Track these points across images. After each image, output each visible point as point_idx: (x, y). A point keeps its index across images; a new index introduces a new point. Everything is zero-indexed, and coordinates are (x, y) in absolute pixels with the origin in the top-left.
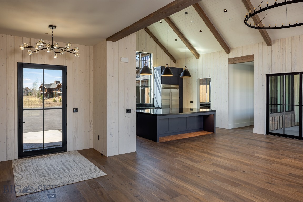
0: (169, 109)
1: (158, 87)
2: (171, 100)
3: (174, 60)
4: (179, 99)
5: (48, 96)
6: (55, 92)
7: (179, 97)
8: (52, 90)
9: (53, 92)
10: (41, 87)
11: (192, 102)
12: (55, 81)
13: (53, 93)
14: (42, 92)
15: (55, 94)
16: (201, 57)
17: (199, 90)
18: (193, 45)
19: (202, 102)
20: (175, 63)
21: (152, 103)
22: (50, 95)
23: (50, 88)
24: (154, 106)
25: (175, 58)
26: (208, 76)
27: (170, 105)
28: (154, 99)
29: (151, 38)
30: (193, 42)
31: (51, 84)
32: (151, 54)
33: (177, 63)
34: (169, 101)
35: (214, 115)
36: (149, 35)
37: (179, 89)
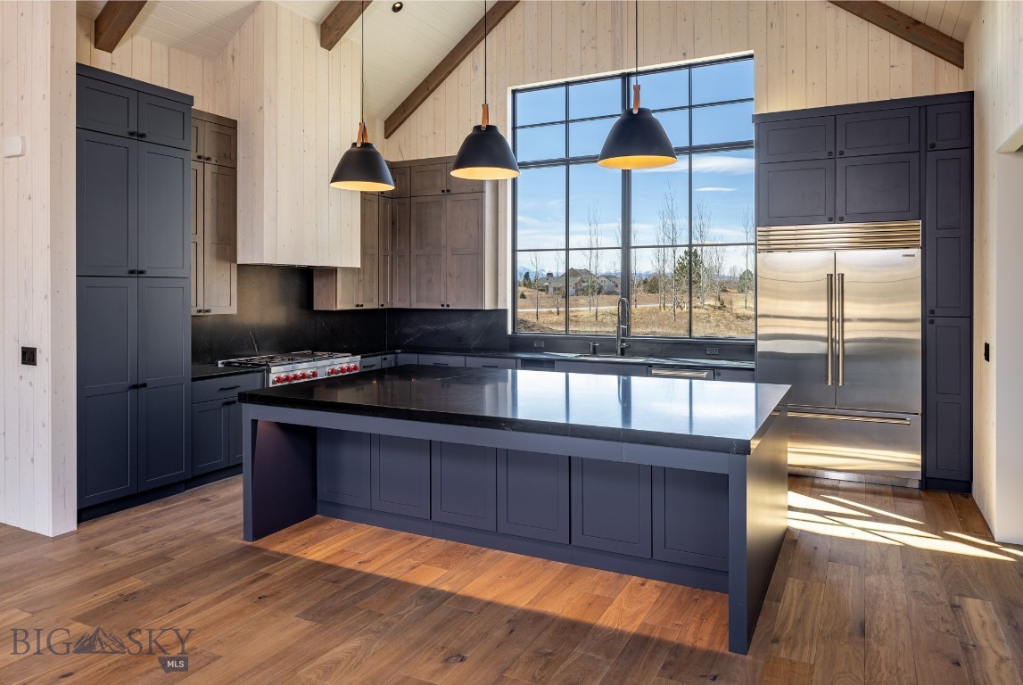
3: (946, 49)
11: (986, 351)
33: (965, 61)
37: (917, 252)
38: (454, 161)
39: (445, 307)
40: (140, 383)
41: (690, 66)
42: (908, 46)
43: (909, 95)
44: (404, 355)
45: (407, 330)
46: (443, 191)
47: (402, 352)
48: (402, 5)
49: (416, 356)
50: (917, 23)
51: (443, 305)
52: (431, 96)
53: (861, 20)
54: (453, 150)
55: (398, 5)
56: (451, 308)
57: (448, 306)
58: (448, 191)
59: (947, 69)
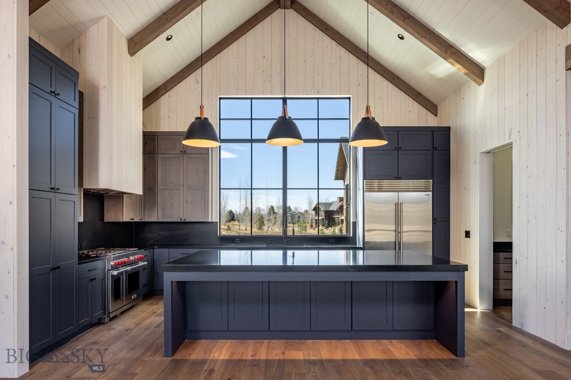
0: (394, 251)
3: (432, 107)
4: (434, 223)
5: (327, 225)
6: (337, 216)
7: (434, 219)
8: (333, 212)
9: (334, 216)
10: (315, 209)
11: (468, 234)
12: (338, 198)
13: (333, 219)
14: (317, 218)
15: (337, 220)
20: (436, 115)
21: (351, 235)
22: (329, 222)
23: (330, 209)
24: (355, 243)
26: (507, 137)
28: (355, 224)
31: (331, 204)
32: (350, 99)
33: (439, 113)
37: (431, 193)
38: (185, 134)
39: (183, 221)
40: (56, 266)
41: (318, 98)
42: (416, 103)
43: (416, 125)
44: (159, 249)
45: (149, 235)
46: (181, 152)
47: (158, 248)
48: (172, 36)
49: (167, 250)
50: (420, 94)
51: (181, 220)
52: (167, 94)
53: (398, 89)
54: (184, 128)
55: (170, 37)
56: (187, 221)
57: (185, 220)
58: (185, 152)
59: (430, 116)
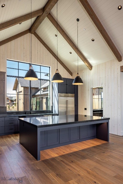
1: (55, 96)
2: (67, 107)
3: (71, 73)
4: (75, 106)
7: (75, 105)
11: (86, 109)
16: (93, 68)
17: (92, 99)
18: (86, 57)
19: (95, 109)
20: (72, 76)
21: (51, 110)
24: (52, 112)
25: (72, 71)
26: (101, 85)
27: (66, 112)
28: (52, 106)
29: (50, 53)
30: (85, 54)
32: (50, 67)
33: (73, 75)
34: (66, 108)
35: (107, 123)
36: (48, 50)
37: (74, 98)
42: (67, 72)
50: (68, 69)
53: (63, 67)
